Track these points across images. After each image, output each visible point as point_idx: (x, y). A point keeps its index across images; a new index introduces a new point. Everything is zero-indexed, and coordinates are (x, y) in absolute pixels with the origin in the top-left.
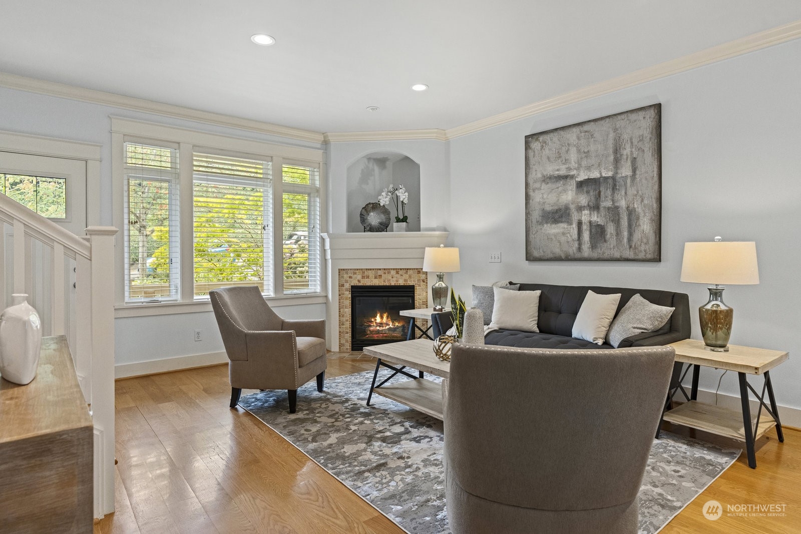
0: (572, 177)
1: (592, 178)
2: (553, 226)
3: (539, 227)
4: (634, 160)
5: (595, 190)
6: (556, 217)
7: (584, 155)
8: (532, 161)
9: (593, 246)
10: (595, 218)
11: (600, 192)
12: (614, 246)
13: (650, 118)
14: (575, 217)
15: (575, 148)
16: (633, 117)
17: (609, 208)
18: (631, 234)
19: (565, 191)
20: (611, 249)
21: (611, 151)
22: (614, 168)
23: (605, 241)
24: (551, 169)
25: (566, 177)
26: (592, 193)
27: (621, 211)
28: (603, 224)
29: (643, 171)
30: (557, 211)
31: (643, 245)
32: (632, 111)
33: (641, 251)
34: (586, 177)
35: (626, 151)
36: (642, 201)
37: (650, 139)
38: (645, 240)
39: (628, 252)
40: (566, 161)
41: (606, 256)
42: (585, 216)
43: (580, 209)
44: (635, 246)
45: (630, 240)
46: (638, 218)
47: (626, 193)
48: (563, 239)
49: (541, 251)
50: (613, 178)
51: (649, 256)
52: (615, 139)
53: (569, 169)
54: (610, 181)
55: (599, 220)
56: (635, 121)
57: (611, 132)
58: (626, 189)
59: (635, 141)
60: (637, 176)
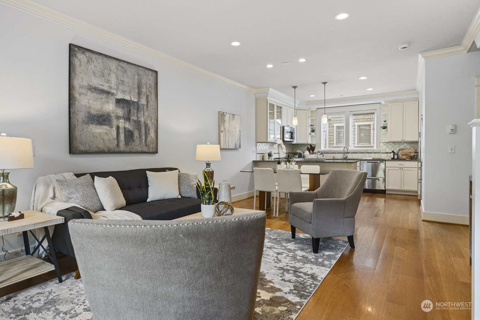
0: (113, 94)
1: (126, 99)
2: (98, 127)
3: (85, 126)
4: (147, 96)
5: (127, 107)
6: (101, 120)
7: (121, 82)
8: (78, 69)
9: (127, 144)
10: (127, 126)
11: (130, 110)
12: (138, 144)
13: (154, 77)
14: (115, 122)
15: (115, 75)
16: (147, 71)
17: (135, 121)
18: (146, 138)
19: (108, 102)
20: (136, 146)
21: (136, 86)
22: (138, 97)
23: (133, 141)
24: (96, 82)
25: (108, 93)
26: (125, 109)
27: (141, 124)
28: (132, 130)
29: (151, 104)
30: (101, 116)
31: (152, 145)
32: (147, 69)
33: (151, 148)
34: (122, 98)
35: (144, 90)
36: (151, 120)
37: (154, 88)
38: (152, 142)
39: (145, 148)
40: (108, 81)
41: (134, 150)
42: (122, 123)
43: (118, 118)
44: (148, 145)
45: (146, 141)
46: (149, 130)
47: (144, 114)
48: (106, 137)
49: (87, 146)
50: (138, 103)
51: (154, 151)
52: (138, 80)
53: (110, 87)
54: (136, 104)
55: (130, 127)
56: (148, 75)
57: (136, 75)
58: (144, 112)
59: (148, 86)
60: (149, 106)
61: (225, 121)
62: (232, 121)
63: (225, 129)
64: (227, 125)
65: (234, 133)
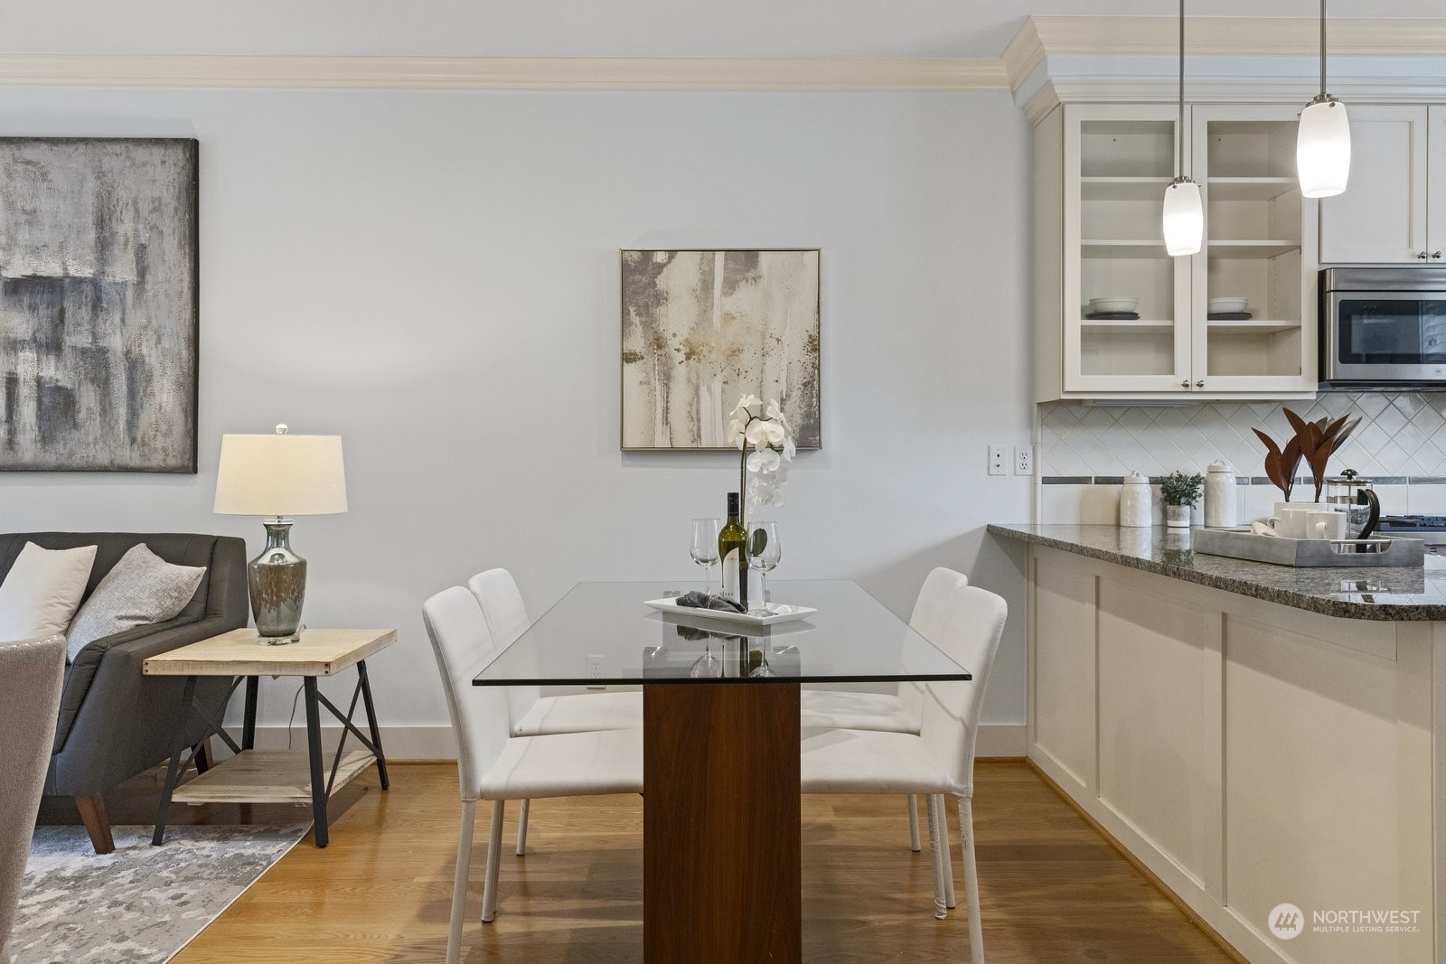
1: (45, 275)
4: (141, 250)
5: (51, 305)
7: (22, 218)
9: (46, 438)
10: (51, 370)
11: (62, 312)
12: (96, 439)
13: (175, 165)
16: (140, 153)
17: (84, 351)
18: (133, 413)
20: (89, 444)
21: (89, 220)
22: (98, 260)
23: (75, 426)
26: (42, 312)
27: (112, 360)
28: (70, 387)
29: (161, 276)
31: (160, 438)
32: (138, 141)
33: (156, 450)
34: (29, 272)
35: (125, 227)
36: (159, 341)
37: (176, 209)
38: (163, 427)
39: (127, 452)
41: (76, 460)
42: (27, 366)
43: (13, 346)
44: (143, 439)
45: (132, 424)
46: (149, 379)
47: (123, 321)
50: (95, 283)
51: (172, 462)
52: (98, 195)
54: (88, 289)
55: (59, 376)
56: (144, 164)
57: (91, 177)
58: (124, 311)
59: (145, 208)
60: (148, 287)
61: (660, 298)
62: (725, 294)
63: (659, 343)
64: (677, 319)
65: (747, 360)
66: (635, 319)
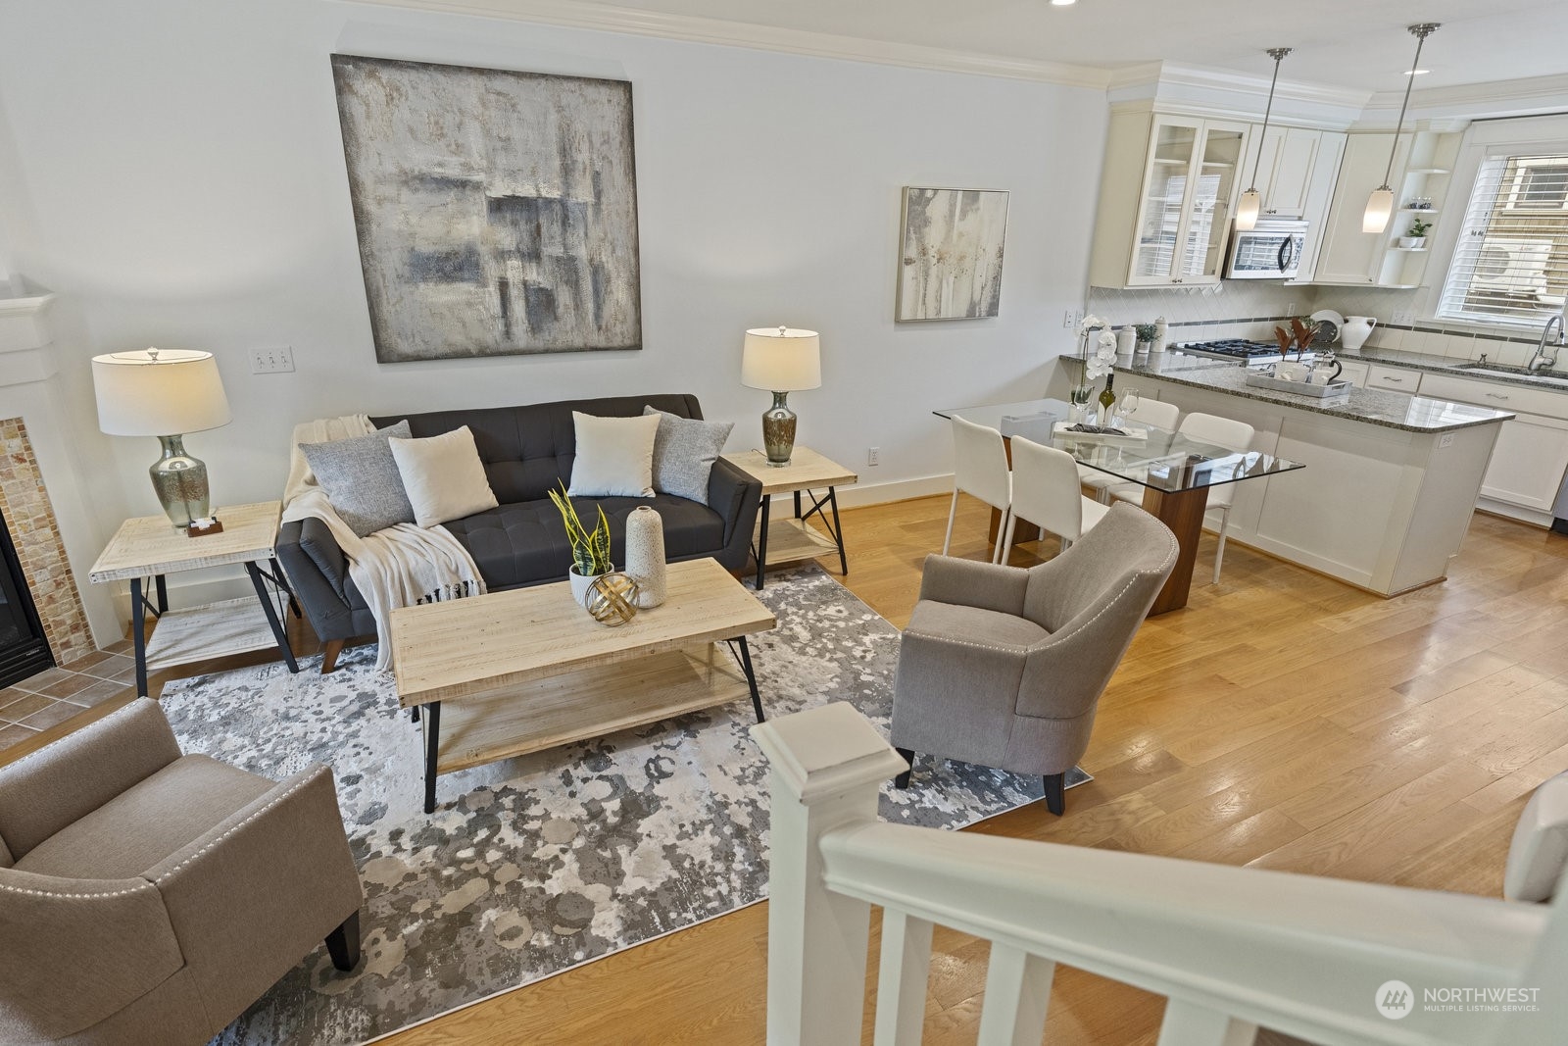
0: (477, 187)
1: (522, 195)
2: (443, 287)
3: (406, 289)
4: (596, 175)
5: (529, 221)
6: (448, 268)
7: (499, 145)
8: (363, 128)
9: (535, 328)
10: (534, 275)
11: (538, 227)
12: (572, 328)
13: (619, 104)
14: (492, 270)
15: (477, 124)
16: (591, 91)
17: (558, 259)
18: (598, 307)
19: (464, 214)
20: (567, 332)
21: (554, 149)
22: (563, 183)
23: (556, 319)
24: (422, 158)
25: (462, 184)
26: (523, 226)
27: (580, 266)
28: (549, 288)
29: (612, 198)
30: (448, 257)
31: (619, 325)
32: (588, 81)
33: (616, 334)
34: (509, 193)
35: (582, 157)
36: (613, 251)
37: (621, 143)
38: (621, 317)
39: (595, 336)
40: (459, 149)
41: (559, 345)
42: (514, 271)
43: (501, 255)
44: (607, 326)
45: (598, 316)
46: (608, 281)
47: (586, 234)
48: (469, 315)
49: (418, 340)
50: (563, 203)
51: (628, 342)
52: (560, 127)
53: (470, 168)
54: (557, 208)
55: (541, 280)
56: (595, 102)
57: (552, 110)
58: (586, 227)
59: (597, 140)
60: (603, 207)
61: (927, 222)
62: (960, 220)
63: (924, 252)
64: (934, 236)
65: (968, 263)
66: (913, 236)
